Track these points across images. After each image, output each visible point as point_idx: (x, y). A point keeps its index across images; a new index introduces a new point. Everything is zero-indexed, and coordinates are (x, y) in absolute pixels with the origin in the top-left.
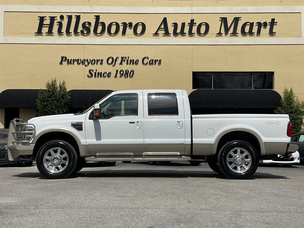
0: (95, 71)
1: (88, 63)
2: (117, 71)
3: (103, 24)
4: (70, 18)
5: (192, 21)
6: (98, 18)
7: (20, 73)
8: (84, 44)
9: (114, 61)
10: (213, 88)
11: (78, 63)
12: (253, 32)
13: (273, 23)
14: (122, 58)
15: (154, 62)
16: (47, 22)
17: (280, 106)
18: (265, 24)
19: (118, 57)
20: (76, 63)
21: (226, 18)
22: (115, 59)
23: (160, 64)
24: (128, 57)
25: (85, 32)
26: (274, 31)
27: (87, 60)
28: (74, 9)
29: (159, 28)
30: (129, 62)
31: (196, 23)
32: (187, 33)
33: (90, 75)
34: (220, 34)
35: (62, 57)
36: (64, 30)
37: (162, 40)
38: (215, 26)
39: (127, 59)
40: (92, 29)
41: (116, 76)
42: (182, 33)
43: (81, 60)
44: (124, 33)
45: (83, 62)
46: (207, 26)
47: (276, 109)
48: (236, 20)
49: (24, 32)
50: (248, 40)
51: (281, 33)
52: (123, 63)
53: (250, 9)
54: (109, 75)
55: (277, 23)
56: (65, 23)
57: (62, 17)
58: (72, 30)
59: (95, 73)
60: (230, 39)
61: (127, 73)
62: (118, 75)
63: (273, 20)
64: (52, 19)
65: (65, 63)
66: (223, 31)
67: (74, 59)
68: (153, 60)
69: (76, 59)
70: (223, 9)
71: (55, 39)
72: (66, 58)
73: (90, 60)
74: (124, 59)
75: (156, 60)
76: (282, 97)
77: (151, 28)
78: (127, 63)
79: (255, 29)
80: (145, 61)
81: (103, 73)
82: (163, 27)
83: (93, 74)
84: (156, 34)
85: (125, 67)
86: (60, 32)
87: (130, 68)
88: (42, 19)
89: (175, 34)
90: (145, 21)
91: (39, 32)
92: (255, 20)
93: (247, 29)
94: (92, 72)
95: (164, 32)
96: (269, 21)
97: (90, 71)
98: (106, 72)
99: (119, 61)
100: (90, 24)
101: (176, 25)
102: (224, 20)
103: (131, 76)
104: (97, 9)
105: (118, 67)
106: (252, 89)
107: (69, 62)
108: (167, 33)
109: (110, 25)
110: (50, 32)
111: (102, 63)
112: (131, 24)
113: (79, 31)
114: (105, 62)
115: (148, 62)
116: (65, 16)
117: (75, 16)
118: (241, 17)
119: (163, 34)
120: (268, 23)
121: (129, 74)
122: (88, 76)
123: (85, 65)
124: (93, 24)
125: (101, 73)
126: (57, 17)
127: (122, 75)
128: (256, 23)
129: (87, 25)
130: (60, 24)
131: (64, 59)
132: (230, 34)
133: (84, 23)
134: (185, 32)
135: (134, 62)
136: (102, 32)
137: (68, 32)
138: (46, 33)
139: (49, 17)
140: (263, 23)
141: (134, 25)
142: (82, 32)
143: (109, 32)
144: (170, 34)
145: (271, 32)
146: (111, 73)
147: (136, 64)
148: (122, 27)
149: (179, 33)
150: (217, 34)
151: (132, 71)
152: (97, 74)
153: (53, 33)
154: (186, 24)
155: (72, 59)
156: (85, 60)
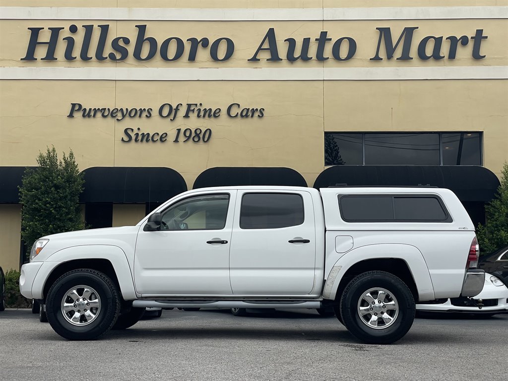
0: (136, 131)
1: (124, 116)
2: (179, 130)
3: (153, 41)
4: (89, 29)
5: (324, 34)
6: (142, 29)
8: (116, 80)
9: (173, 112)
10: (364, 163)
11: (104, 116)
12: (441, 55)
13: (479, 37)
14: (189, 106)
15: (250, 114)
16: (45, 37)
17: (497, 198)
18: (464, 41)
19: (181, 105)
20: (99, 115)
21: (389, 28)
22: (174, 107)
23: (261, 115)
24: (201, 104)
25: (118, 56)
26: (482, 54)
27: (122, 110)
28: (96, 14)
29: (260, 49)
30: (202, 114)
31: (331, 39)
32: (314, 57)
33: (126, 139)
34: (377, 59)
35: (74, 105)
36: (77, 52)
37: (266, 71)
38: (368, 45)
39: (199, 107)
40: (131, 49)
41: (176, 141)
42: (305, 58)
43: (109, 109)
44: (192, 58)
45: (113, 114)
46: (353, 44)
47: (489, 204)
48: (409, 33)
49: (1, 58)
50: (430, 71)
51: (496, 57)
52: (191, 114)
53: (435, 12)
54: (163, 138)
55: (486, 37)
56: (79, 38)
57: (73, 29)
58: (92, 53)
59: (137, 134)
60: (397, 69)
61: (197, 135)
62: (182, 138)
63: (479, 32)
64: (55, 32)
65: (78, 115)
66: (383, 54)
67: (95, 109)
68: (248, 110)
69: (99, 109)
70: (383, 13)
71: (61, 70)
72: (80, 106)
73: (127, 109)
74: (192, 108)
75: (253, 109)
76: (500, 180)
77: (244, 50)
78: (199, 116)
79: (445, 50)
80: (233, 113)
81: (151, 135)
82: (266, 46)
83: (134, 137)
84: (254, 59)
85: (194, 123)
86: (69, 57)
87: (204, 124)
88: (35, 32)
89: (291, 59)
90: (232, 35)
91: (30, 57)
92: (444, 32)
93: (429, 51)
94: (129, 132)
95: (269, 57)
96: (471, 34)
97: (126, 131)
98: (158, 134)
99: (183, 111)
100: (127, 41)
101: (291, 42)
102: (385, 33)
103: (206, 140)
104: (141, 14)
105: (181, 123)
106: (442, 165)
107: (87, 114)
108: (275, 58)
109: (167, 43)
110: (50, 57)
111: (149, 116)
112: (205, 42)
113: (106, 54)
114: (155, 113)
115: (239, 113)
116: (79, 26)
117: (99, 26)
118: (418, 28)
119: (267, 60)
120: (469, 38)
121: (201, 136)
122: (123, 140)
123: (117, 120)
124: (133, 40)
125: (148, 134)
126: (63, 28)
127: (189, 138)
128: (447, 39)
129: (121, 43)
130: (71, 42)
131: (77, 108)
132: (397, 59)
133: (117, 40)
134: (309, 56)
135: (212, 113)
136: (151, 56)
137: (85, 58)
138: (42, 59)
139: (49, 29)
140: (460, 39)
141: (211, 42)
142: (112, 57)
143: (164, 57)
144: (282, 60)
145: (477, 56)
146: (166, 134)
147: (215, 117)
148: (188, 47)
149: (298, 58)
150: (371, 59)
151: (208, 131)
152: (140, 138)
153: (56, 59)
154: (313, 40)
155: (92, 109)
156: (117, 109)
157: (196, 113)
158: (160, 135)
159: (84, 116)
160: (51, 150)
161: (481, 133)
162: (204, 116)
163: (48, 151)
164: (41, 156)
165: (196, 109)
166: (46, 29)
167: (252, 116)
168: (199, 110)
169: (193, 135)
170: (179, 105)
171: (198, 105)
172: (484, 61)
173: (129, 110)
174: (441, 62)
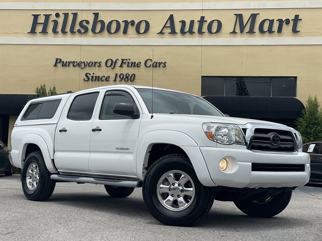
0: (92, 75)
1: (85, 66)
2: (117, 74)
3: (102, 22)
4: (66, 15)
5: (203, 18)
6: (96, 15)
7: (11, 76)
8: (81, 45)
9: (113, 64)
10: (225, 95)
11: (73, 66)
12: (273, 30)
13: (297, 19)
14: (123, 60)
15: (158, 65)
16: (41, 20)
17: (302, 117)
18: (288, 21)
19: (118, 59)
20: (71, 65)
21: (242, 14)
22: (114, 61)
23: (164, 66)
24: (129, 59)
25: (83, 31)
26: (298, 30)
27: (84, 62)
28: (71, 6)
29: (164, 27)
30: (130, 65)
31: (206, 21)
32: (197, 32)
33: (86, 79)
34: (234, 32)
35: (57, 59)
36: (59, 29)
37: (168, 40)
38: (229, 24)
40: (90, 27)
41: (115, 80)
42: (191, 32)
43: (77, 62)
44: (125, 32)
46: (220, 24)
47: (296, 120)
48: (254, 17)
49: (16, 32)
50: (267, 40)
51: (307, 31)
52: (124, 65)
53: (270, 5)
54: (107, 79)
55: (301, 20)
56: (61, 20)
57: (57, 15)
58: (68, 29)
59: (93, 77)
60: (246, 39)
61: (127, 77)
62: (118, 79)
63: (297, 16)
64: (47, 17)
65: (59, 65)
66: (238, 30)
68: (157, 63)
69: (71, 62)
70: (238, 5)
71: (51, 39)
72: (61, 60)
73: (87, 62)
74: (124, 62)
75: (160, 62)
76: (305, 106)
77: (156, 27)
78: (128, 66)
79: (276, 27)
80: (148, 65)
81: (100, 77)
82: (168, 25)
83: (91, 78)
84: (161, 33)
85: (126, 70)
86: (55, 31)
87: (131, 71)
88: (36, 17)
89: (183, 32)
90: (149, 19)
91: (33, 31)
92: (275, 16)
93: (266, 28)
94: (88, 75)
95: (170, 31)
96: (291, 17)
97: (86, 75)
98: (104, 76)
99: (119, 63)
100: (87, 22)
101: (183, 23)
102: (239, 17)
103: (132, 80)
104: (96, 7)
105: (118, 70)
106: (271, 96)
107: (65, 65)
108: (173, 32)
109: (111, 23)
110: (44, 31)
111: (100, 66)
112: (133, 23)
113: (76, 30)
114: (103, 64)
115: (152, 65)
116: (61, 14)
117: (72, 13)
118: (259, 14)
119: (169, 33)
120: (291, 20)
121: (129, 78)
122: (84, 80)
123: (81, 68)
124: (91, 22)
125: (99, 77)
126: (52, 15)
127: (122, 79)
128: (277, 20)
129: (85, 24)
130: (56, 23)
131: (59, 61)
132: (246, 33)
133: (82, 22)
134: (194, 31)
135: (136, 65)
136: (101, 31)
137: (64, 32)
138: (39, 33)
139: (44, 15)
140: (285, 21)
141: (136, 23)
142: (79, 31)
143: (109, 31)
144: (177, 33)
145: (295, 31)
146: (109, 76)
147: (138, 66)
148: (123, 25)
149: (187, 32)
150: (230, 33)
151: (134, 75)
152: (94, 79)
153: (48, 33)
154: (196, 21)
155: (68, 62)
156: (82, 62)
157: (127, 64)
158: (106, 77)
159: (62, 66)
160: (43, 85)
161: (296, 78)
162: (131, 66)
163: (41, 86)
164: (37, 89)
165: (127, 62)
166: (42, 15)
167: (159, 66)
168: (129, 62)
169: (125, 77)
170: (116, 60)
171: (128, 59)
172: (298, 34)
173: (88, 62)
174: (273, 34)
